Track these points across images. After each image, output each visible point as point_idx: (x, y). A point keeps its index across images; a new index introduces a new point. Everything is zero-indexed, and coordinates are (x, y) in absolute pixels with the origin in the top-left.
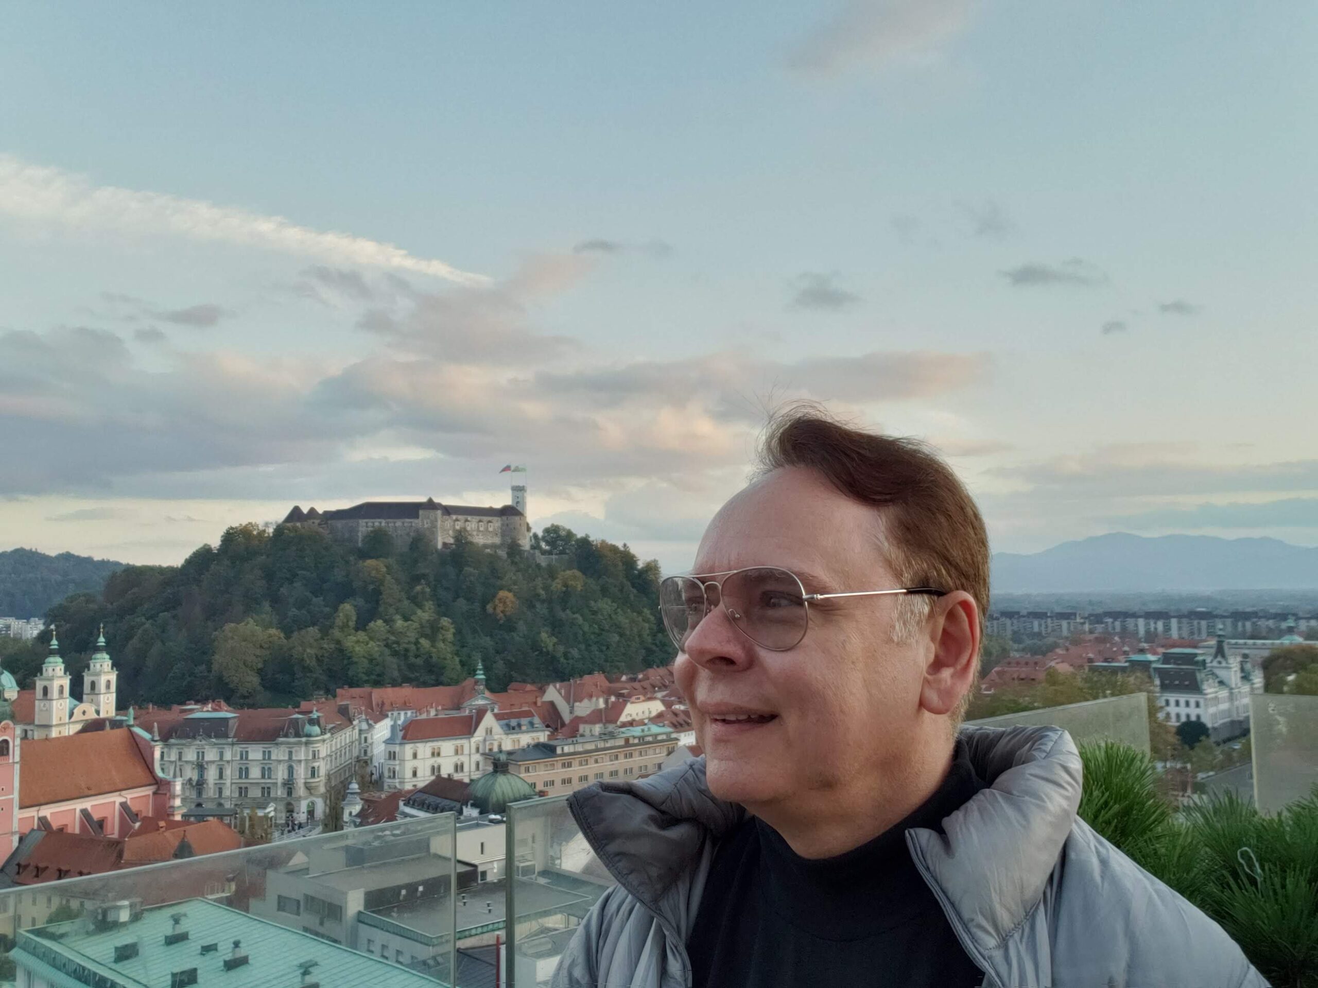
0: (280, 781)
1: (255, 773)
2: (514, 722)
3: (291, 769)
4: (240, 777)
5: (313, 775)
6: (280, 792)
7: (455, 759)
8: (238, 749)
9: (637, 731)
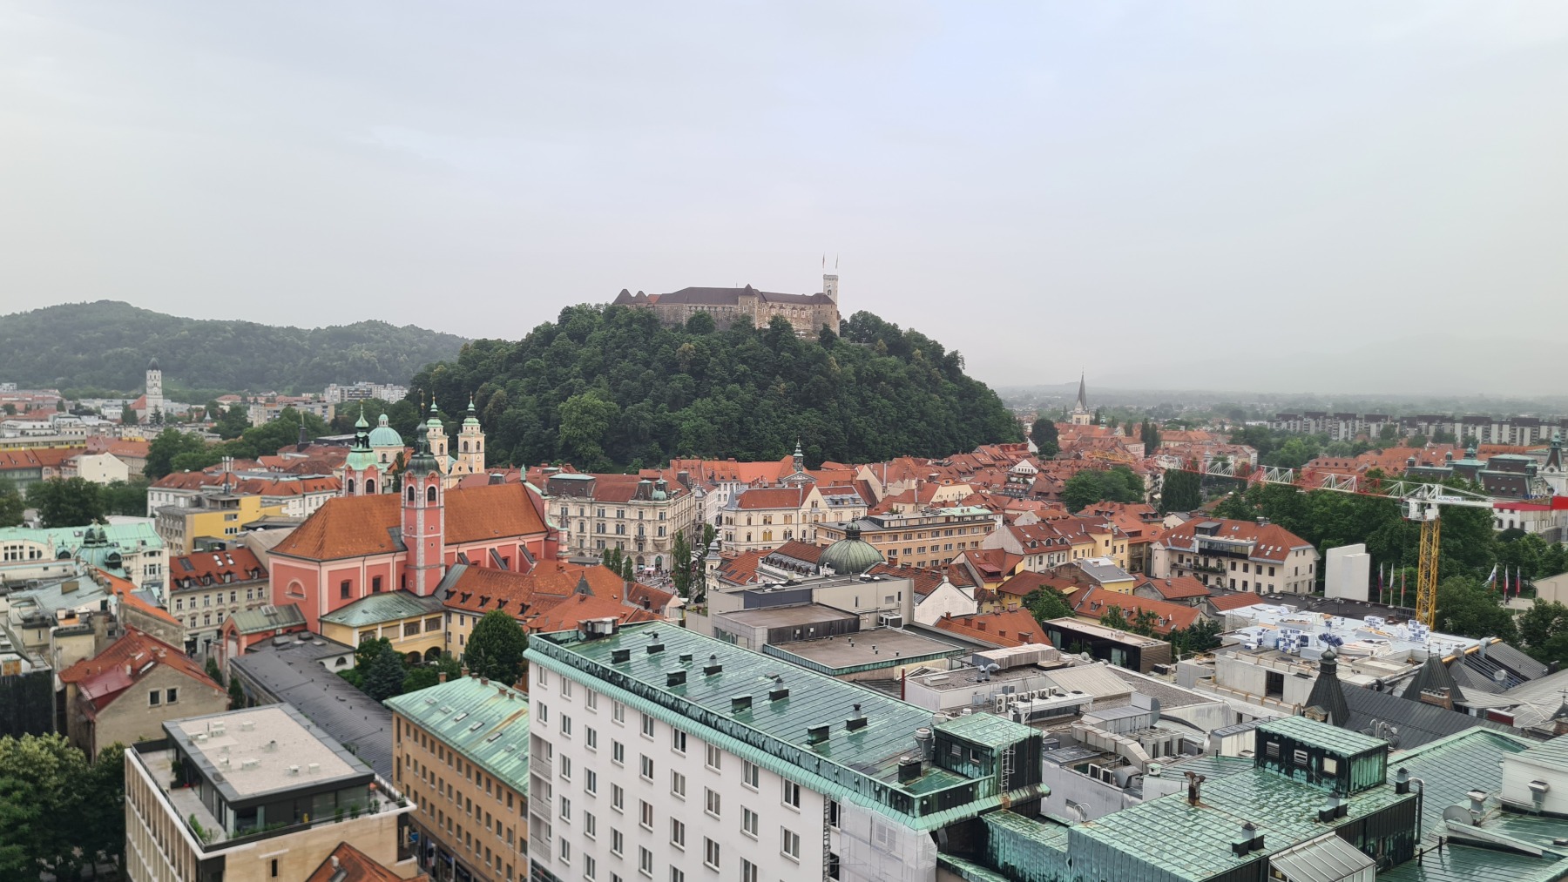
0: (632, 537)
1: (611, 528)
2: (837, 497)
3: (641, 531)
4: (598, 532)
5: (660, 534)
6: (632, 547)
7: (785, 527)
8: (596, 507)
9: (956, 511)
